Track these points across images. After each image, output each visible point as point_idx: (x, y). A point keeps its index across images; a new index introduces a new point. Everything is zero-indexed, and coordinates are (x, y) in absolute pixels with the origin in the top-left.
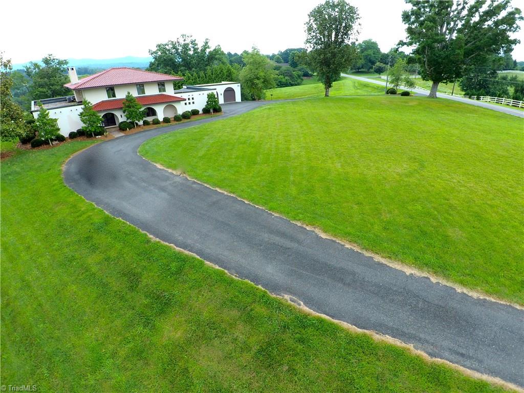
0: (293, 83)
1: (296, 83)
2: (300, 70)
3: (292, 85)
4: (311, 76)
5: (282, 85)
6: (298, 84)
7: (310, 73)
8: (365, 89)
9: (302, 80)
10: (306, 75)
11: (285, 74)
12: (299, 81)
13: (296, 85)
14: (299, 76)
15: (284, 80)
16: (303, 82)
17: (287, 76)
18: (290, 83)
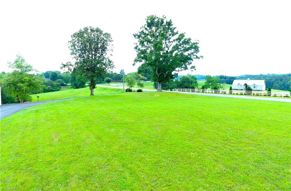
0: (54, 89)
1: (56, 90)
2: (58, 82)
3: (53, 91)
4: (66, 85)
5: (45, 91)
6: (58, 90)
7: (65, 84)
8: (106, 90)
9: (60, 88)
10: (63, 85)
11: (47, 84)
12: (58, 88)
13: (56, 91)
14: (58, 85)
15: (47, 88)
16: (61, 89)
17: (49, 85)
18: (51, 90)
